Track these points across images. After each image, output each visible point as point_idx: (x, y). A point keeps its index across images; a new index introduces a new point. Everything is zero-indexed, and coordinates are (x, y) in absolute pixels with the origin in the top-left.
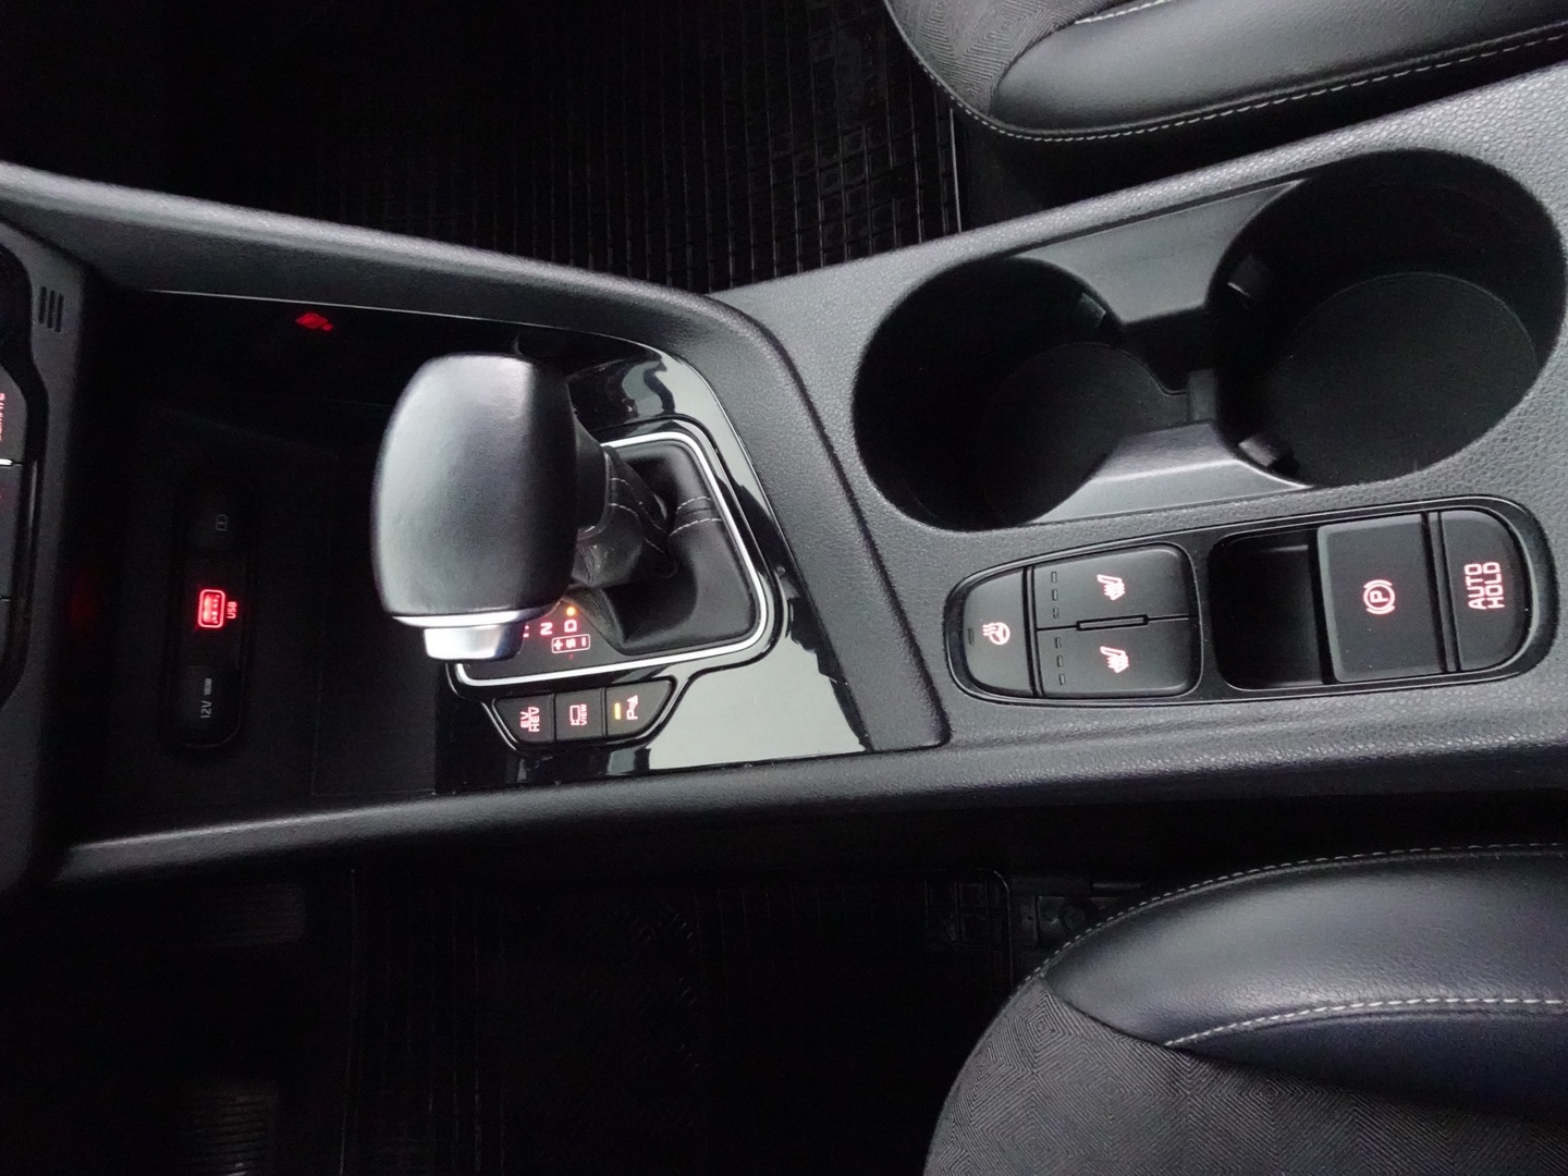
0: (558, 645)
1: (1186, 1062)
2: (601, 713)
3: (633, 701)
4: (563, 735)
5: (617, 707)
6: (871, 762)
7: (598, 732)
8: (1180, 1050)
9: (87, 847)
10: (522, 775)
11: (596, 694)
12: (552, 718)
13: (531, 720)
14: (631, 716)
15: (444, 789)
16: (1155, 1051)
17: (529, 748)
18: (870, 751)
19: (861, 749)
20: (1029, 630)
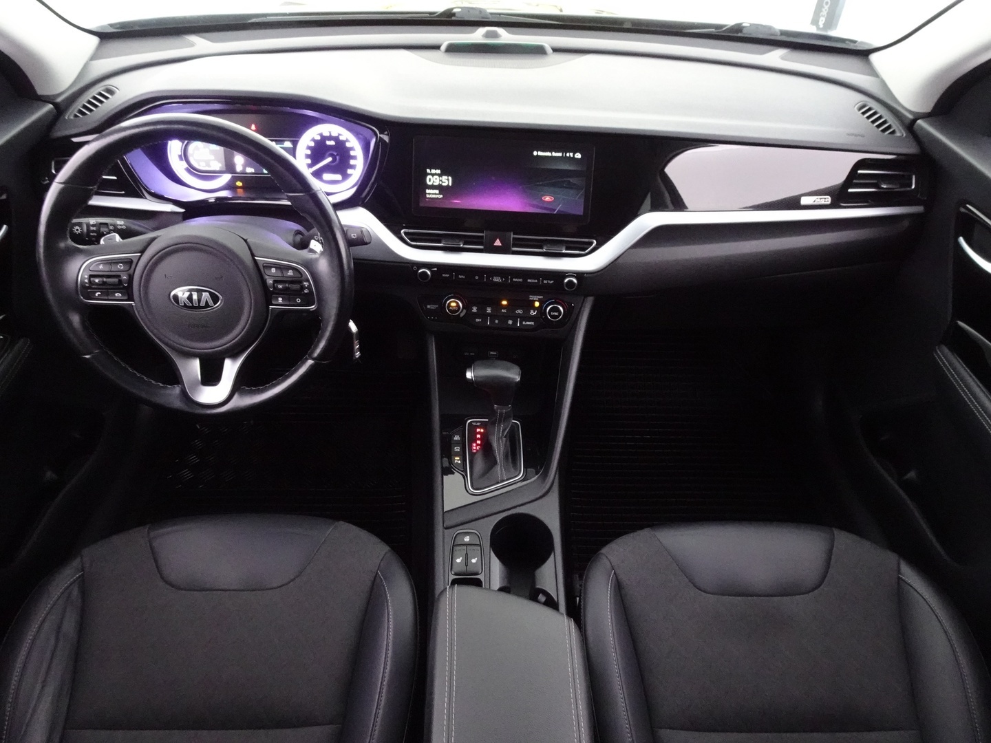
0: (474, 445)
1: (374, 574)
2: (457, 454)
3: (459, 462)
4: (452, 445)
5: (458, 458)
6: (441, 513)
7: (452, 453)
8: (377, 573)
9: (433, 339)
10: (444, 433)
11: (461, 453)
12: (457, 443)
13: (457, 438)
14: (456, 461)
15: (441, 416)
16: (377, 569)
17: (451, 437)
18: (444, 513)
19: (445, 510)
20: (467, 545)
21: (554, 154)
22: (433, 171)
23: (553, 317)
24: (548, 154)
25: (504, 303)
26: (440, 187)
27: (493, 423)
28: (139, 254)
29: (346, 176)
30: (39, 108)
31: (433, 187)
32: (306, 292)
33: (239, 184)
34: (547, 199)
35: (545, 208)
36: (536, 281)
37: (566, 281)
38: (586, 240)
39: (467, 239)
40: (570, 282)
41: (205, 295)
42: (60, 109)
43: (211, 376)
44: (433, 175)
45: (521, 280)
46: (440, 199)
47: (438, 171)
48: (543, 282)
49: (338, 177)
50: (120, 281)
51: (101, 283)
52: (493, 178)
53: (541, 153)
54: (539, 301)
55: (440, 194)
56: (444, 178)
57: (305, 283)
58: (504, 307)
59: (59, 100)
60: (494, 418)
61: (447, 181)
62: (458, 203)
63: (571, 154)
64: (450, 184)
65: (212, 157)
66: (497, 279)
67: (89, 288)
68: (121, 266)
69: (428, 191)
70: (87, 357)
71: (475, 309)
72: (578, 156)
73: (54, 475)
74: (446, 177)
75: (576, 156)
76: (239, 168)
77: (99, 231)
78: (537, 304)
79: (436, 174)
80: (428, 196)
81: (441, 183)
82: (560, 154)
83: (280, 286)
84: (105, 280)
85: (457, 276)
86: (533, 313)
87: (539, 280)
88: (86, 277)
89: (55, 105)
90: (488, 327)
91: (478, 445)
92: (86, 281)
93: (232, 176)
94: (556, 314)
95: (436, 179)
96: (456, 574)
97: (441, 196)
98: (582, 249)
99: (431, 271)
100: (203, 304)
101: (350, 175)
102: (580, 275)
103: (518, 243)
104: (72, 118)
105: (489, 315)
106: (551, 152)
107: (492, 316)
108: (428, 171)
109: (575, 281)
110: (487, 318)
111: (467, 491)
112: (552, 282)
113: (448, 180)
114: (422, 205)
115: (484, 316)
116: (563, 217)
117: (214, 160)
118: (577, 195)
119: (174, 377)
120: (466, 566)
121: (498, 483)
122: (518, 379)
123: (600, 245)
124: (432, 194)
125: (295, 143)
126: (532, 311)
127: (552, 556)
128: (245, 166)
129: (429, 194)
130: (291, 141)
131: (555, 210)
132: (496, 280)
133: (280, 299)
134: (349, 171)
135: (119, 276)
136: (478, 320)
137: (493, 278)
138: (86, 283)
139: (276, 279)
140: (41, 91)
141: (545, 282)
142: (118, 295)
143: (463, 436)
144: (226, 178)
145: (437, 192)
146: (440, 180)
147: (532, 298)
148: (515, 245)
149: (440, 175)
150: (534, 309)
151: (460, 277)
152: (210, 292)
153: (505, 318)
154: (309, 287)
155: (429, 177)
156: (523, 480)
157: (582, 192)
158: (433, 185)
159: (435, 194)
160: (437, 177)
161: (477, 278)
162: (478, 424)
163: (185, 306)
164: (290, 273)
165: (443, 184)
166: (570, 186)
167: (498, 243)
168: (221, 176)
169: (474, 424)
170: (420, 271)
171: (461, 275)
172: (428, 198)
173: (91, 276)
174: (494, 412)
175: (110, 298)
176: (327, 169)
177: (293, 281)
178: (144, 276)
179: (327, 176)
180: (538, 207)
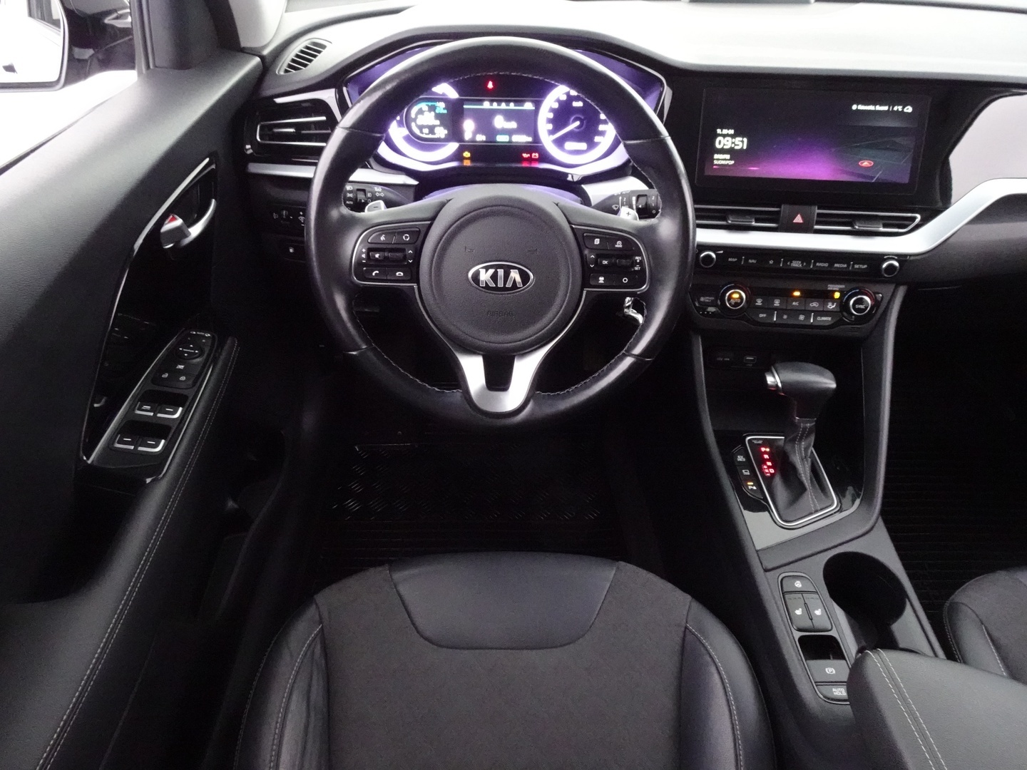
0: (765, 467)
1: (683, 629)
2: (748, 479)
3: (755, 488)
4: (739, 468)
5: (751, 484)
6: (755, 553)
7: (742, 478)
8: (686, 628)
9: (700, 340)
10: (725, 453)
11: (753, 477)
12: (743, 465)
13: (740, 459)
14: (749, 487)
16: (684, 621)
17: (733, 457)
18: (757, 551)
19: (758, 547)
20: (801, 592)
21: (879, 108)
22: (725, 131)
23: (858, 310)
24: (871, 108)
25: (797, 294)
26: (731, 151)
27: (793, 441)
28: (429, 222)
29: (592, 145)
30: (248, 61)
31: (722, 151)
32: (636, 269)
33: (467, 154)
34: (866, 164)
35: (864, 176)
36: (845, 266)
37: (884, 265)
38: (909, 215)
39: (758, 216)
40: (891, 266)
41: (515, 275)
42: (267, 65)
43: (498, 378)
44: (724, 136)
45: (826, 265)
46: (731, 165)
47: (731, 132)
48: (853, 267)
49: (583, 146)
50: (405, 258)
51: (381, 258)
52: (799, 139)
53: (861, 107)
54: (841, 291)
55: (731, 159)
56: (738, 140)
57: (637, 258)
58: (796, 299)
59: (265, 52)
60: (795, 435)
61: (741, 143)
62: (755, 170)
63: (900, 108)
64: (745, 147)
65: (438, 122)
66: (796, 264)
67: (365, 265)
68: (406, 237)
69: (716, 156)
70: (354, 353)
71: (759, 302)
72: (909, 109)
73: (234, 504)
74: (741, 139)
75: (905, 110)
76: (468, 136)
77: (356, 199)
78: (837, 295)
79: (728, 135)
80: (715, 162)
81: (733, 146)
82: (885, 108)
83: (605, 262)
84: (386, 254)
85: (746, 260)
86: (831, 306)
87: (849, 265)
88: (364, 250)
89: (262, 58)
90: (775, 324)
91: (769, 467)
92: (364, 256)
93: (460, 146)
94: (862, 307)
95: (728, 141)
96: (799, 630)
97: (732, 162)
98: (903, 226)
99: (717, 255)
100: (509, 285)
101: (597, 144)
102: (902, 258)
103: (823, 219)
104: (282, 73)
105: (776, 309)
106: (875, 104)
107: (781, 311)
108: (719, 131)
109: (896, 264)
110: (773, 313)
111: (775, 523)
112: (865, 266)
113: (743, 142)
114: (708, 173)
115: (769, 310)
116: (882, 186)
117: (439, 126)
118: (904, 158)
119: (456, 379)
120: (811, 619)
121: (811, 514)
122: (833, 385)
123: (925, 221)
124: (721, 159)
125: (538, 105)
126: (830, 304)
127: (908, 604)
128: (475, 133)
129: (718, 159)
130: (532, 101)
131: (872, 178)
132: (794, 265)
133: (601, 279)
134: (597, 139)
135: (403, 250)
136: (761, 315)
137: (791, 262)
138: (364, 259)
139: (599, 252)
140: (244, 43)
141: (856, 266)
142: (400, 274)
143: (747, 456)
144: (453, 147)
145: (728, 156)
146: (733, 143)
147: (831, 287)
148: (818, 223)
149: (733, 136)
150: (833, 300)
151: (750, 261)
152: (519, 269)
153: (797, 312)
154: (641, 263)
155: (719, 139)
156: (840, 511)
157: (910, 155)
158: (722, 149)
159: (725, 160)
160: (729, 139)
161: (771, 262)
162: (760, 442)
163: (487, 287)
164: (619, 245)
165: (736, 148)
166: (894, 148)
167: (798, 219)
168: (444, 145)
169: (755, 442)
170: (702, 255)
171: (752, 259)
172: (716, 165)
173: (369, 250)
174: (795, 426)
175: (389, 278)
176: (572, 136)
177: (622, 254)
178: (437, 251)
179: (570, 145)
180: (852, 174)
